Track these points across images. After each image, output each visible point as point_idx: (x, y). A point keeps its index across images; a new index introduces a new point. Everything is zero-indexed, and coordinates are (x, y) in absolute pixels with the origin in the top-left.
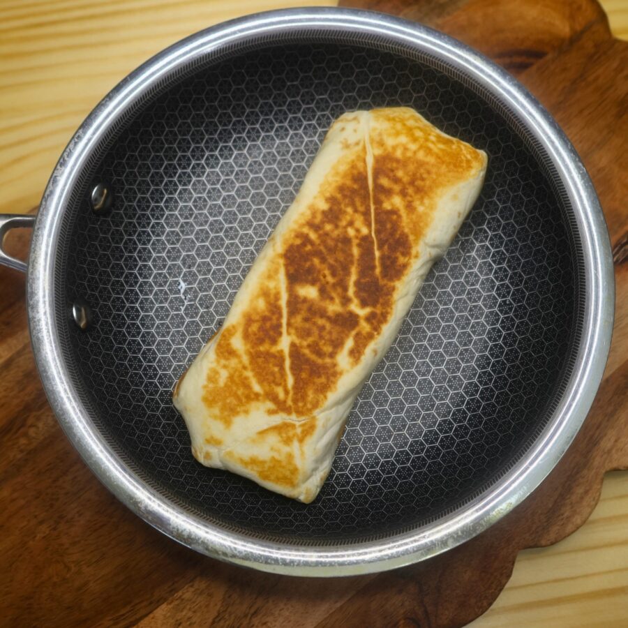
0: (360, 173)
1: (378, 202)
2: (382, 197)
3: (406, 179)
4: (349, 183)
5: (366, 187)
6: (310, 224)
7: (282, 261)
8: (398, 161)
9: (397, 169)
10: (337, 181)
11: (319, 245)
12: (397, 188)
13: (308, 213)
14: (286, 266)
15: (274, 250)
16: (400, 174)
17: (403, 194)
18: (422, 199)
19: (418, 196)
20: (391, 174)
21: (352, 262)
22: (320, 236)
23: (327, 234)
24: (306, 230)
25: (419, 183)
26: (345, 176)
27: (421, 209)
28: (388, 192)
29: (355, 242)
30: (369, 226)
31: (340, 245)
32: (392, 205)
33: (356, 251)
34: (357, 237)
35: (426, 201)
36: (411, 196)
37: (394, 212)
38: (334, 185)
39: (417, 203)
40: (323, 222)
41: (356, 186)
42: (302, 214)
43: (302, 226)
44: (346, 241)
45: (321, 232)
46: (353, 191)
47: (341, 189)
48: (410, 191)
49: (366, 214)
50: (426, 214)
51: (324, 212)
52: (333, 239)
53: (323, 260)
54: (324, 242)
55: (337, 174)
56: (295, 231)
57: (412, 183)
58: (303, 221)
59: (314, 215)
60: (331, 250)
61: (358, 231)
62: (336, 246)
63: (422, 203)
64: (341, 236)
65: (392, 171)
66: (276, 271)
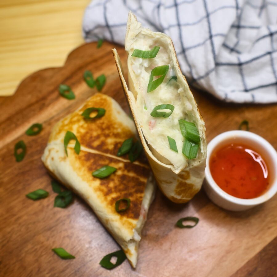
0: (85, 156)
1: (107, 151)
2: (105, 148)
3: (99, 132)
4: (88, 164)
5: (95, 155)
6: (107, 194)
7: (125, 219)
8: (87, 133)
9: (91, 134)
10: (84, 170)
11: (121, 194)
12: (102, 138)
13: (99, 193)
14: (128, 217)
15: (116, 221)
16: (95, 134)
17: (107, 136)
18: (114, 128)
19: (112, 129)
20: (93, 139)
21: (137, 179)
22: (116, 191)
23: (116, 187)
24: (109, 198)
25: (104, 126)
26: (83, 165)
27: (119, 130)
28: (103, 144)
29: (126, 173)
30: (119, 161)
31: (125, 182)
32: (111, 144)
33: (131, 174)
34: (123, 171)
35: (116, 126)
36: (110, 133)
37: (116, 145)
38: (86, 172)
39: (115, 131)
40: (107, 187)
41: (92, 161)
42: (98, 197)
43: (106, 199)
44: (123, 177)
45: (113, 190)
46: (95, 163)
47: (90, 169)
48: (107, 132)
49: (111, 160)
50: (123, 129)
51: (101, 184)
52: (120, 185)
53: (131, 194)
54: (120, 191)
55: (80, 169)
56: (108, 204)
57: (103, 129)
58: (103, 198)
59: (101, 190)
60: (126, 188)
61: (120, 169)
62: (124, 184)
63: (117, 129)
64: (120, 179)
65: (91, 137)
66: (130, 224)
